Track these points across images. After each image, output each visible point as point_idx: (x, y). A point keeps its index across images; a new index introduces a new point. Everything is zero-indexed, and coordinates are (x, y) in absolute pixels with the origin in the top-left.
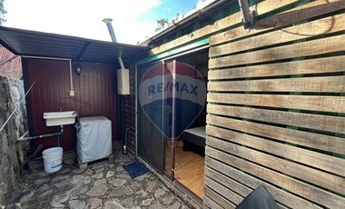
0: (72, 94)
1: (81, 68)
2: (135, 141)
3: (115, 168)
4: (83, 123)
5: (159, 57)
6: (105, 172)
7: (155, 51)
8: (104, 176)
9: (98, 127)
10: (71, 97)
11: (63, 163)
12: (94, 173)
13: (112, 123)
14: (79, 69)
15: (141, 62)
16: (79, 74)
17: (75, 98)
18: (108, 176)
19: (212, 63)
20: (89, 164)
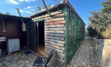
0: (4, 31)
1: (8, 23)
2: (28, 45)
3: (21, 53)
4: (9, 40)
5: (34, 21)
6: (18, 55)
7: (33, 19)
8: (17, 56)
9: (15, 41)
10: (4, 32)
11: (1, 54)
12: (14, 55)
13: (20, 40)
14: (7, 23)
15: (29, 22)
16: (7, 25)
17: (5, 33)
18: (19, 55)
19: (45, 24)
20: (12, 53)
